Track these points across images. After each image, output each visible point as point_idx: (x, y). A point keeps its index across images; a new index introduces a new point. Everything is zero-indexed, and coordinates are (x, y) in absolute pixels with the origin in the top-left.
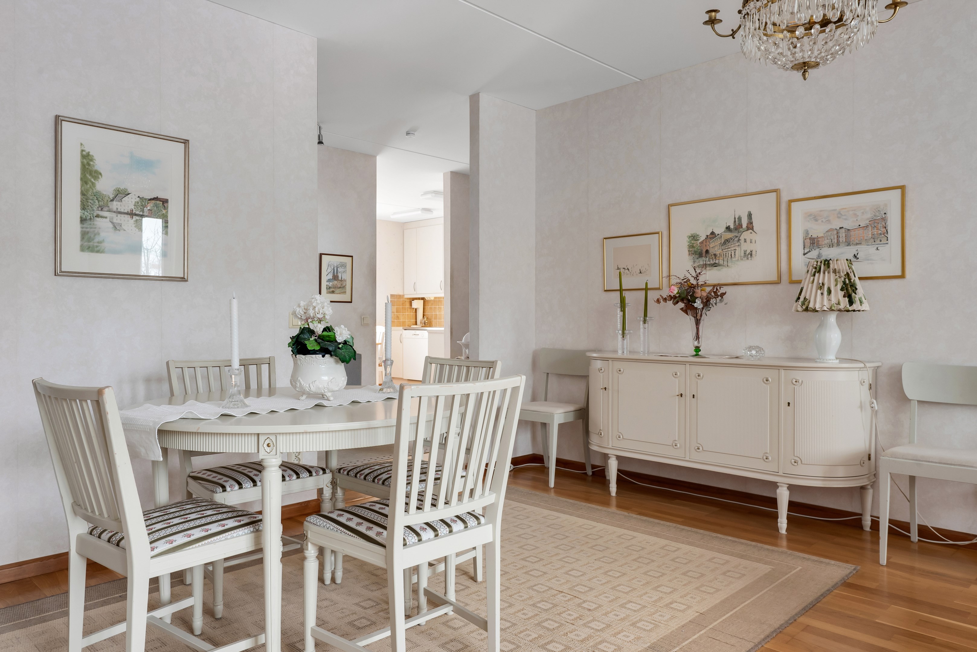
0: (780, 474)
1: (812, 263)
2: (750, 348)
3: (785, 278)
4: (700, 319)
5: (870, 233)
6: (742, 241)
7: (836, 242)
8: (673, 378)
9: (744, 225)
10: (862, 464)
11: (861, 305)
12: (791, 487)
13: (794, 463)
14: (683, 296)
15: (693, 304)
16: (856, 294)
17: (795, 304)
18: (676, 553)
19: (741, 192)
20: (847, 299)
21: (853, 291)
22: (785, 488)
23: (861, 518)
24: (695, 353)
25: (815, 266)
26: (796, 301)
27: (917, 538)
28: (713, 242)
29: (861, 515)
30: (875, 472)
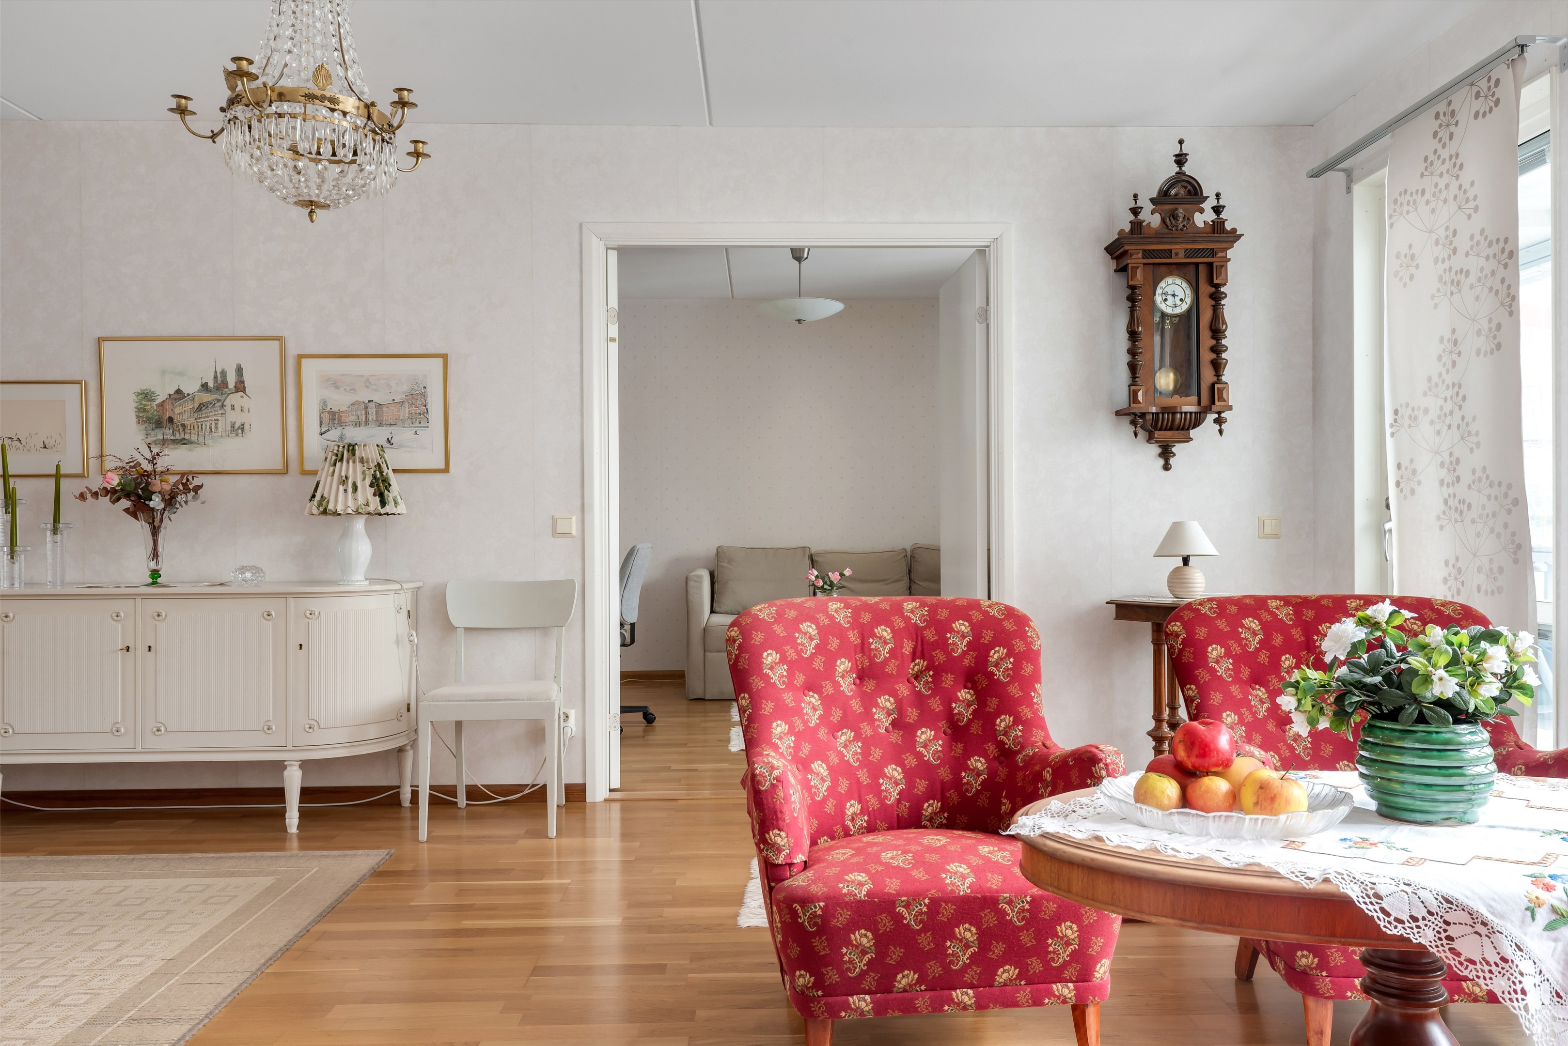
0: (289, 747)
1: (332, 448)
2: (243, 569)
3: (294, 466)
4: (159, 527)
5: (407, 411)
6: (228, 408)
7: (364, 420)
8: (113, 622)
9: (231, 385)
10: (399, 718)
11: (396, 507)
12: (305, 765)
13: (308, 730)
14: (128, 489)
15: (147, 502)
16: (389, 491)
17: (309, 504)
18: (123, 894)
19: (225, 333)
20: (378, 499)
21: (386, 487)
22: (296, 768)
23: (399, 792)
24: (151, 581)
25: (335, 451)
26: (311, 500)
27: (465, 802)
28: (180, 405)
29: (399, 787)
30: (416, 727)
